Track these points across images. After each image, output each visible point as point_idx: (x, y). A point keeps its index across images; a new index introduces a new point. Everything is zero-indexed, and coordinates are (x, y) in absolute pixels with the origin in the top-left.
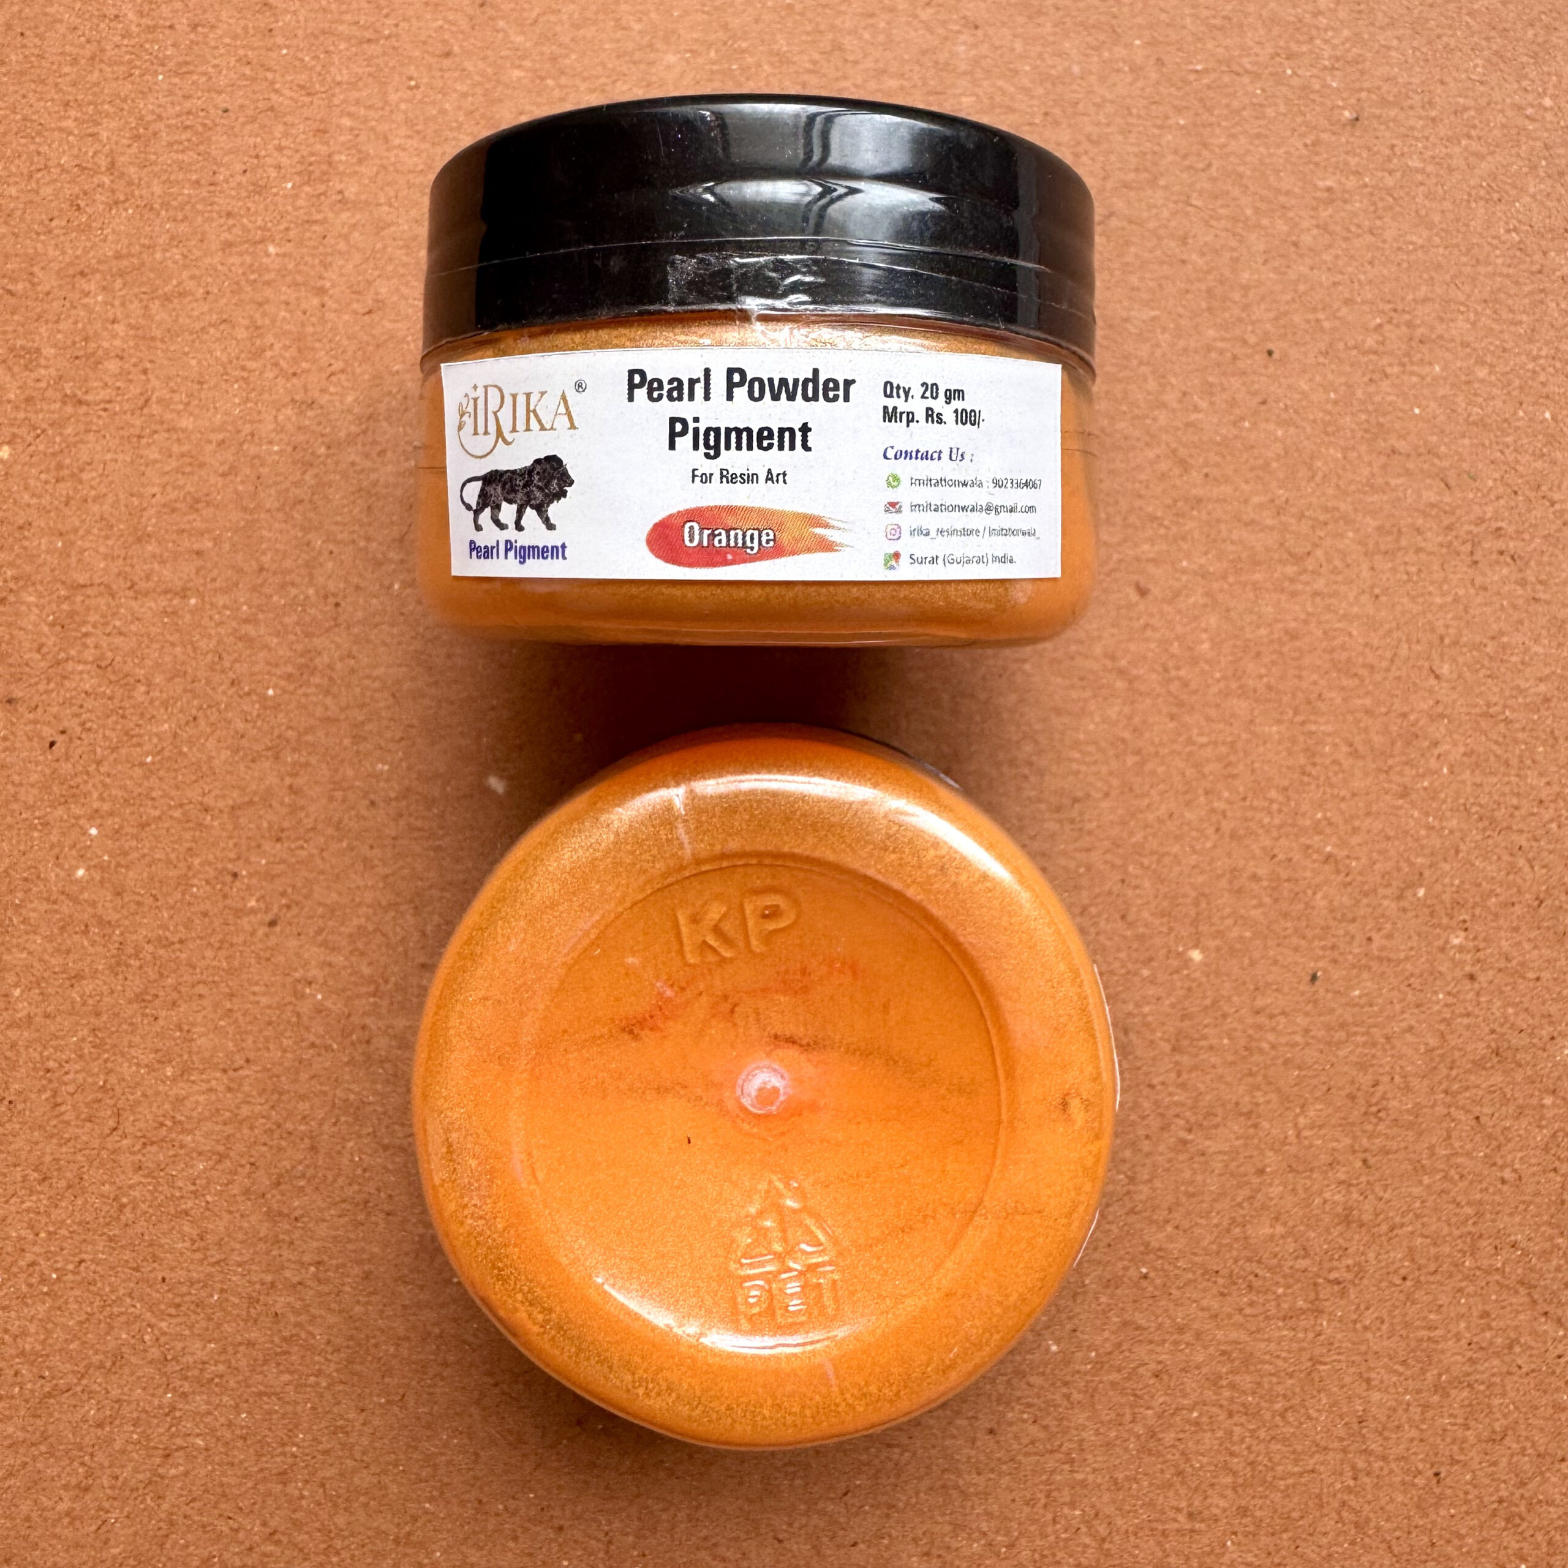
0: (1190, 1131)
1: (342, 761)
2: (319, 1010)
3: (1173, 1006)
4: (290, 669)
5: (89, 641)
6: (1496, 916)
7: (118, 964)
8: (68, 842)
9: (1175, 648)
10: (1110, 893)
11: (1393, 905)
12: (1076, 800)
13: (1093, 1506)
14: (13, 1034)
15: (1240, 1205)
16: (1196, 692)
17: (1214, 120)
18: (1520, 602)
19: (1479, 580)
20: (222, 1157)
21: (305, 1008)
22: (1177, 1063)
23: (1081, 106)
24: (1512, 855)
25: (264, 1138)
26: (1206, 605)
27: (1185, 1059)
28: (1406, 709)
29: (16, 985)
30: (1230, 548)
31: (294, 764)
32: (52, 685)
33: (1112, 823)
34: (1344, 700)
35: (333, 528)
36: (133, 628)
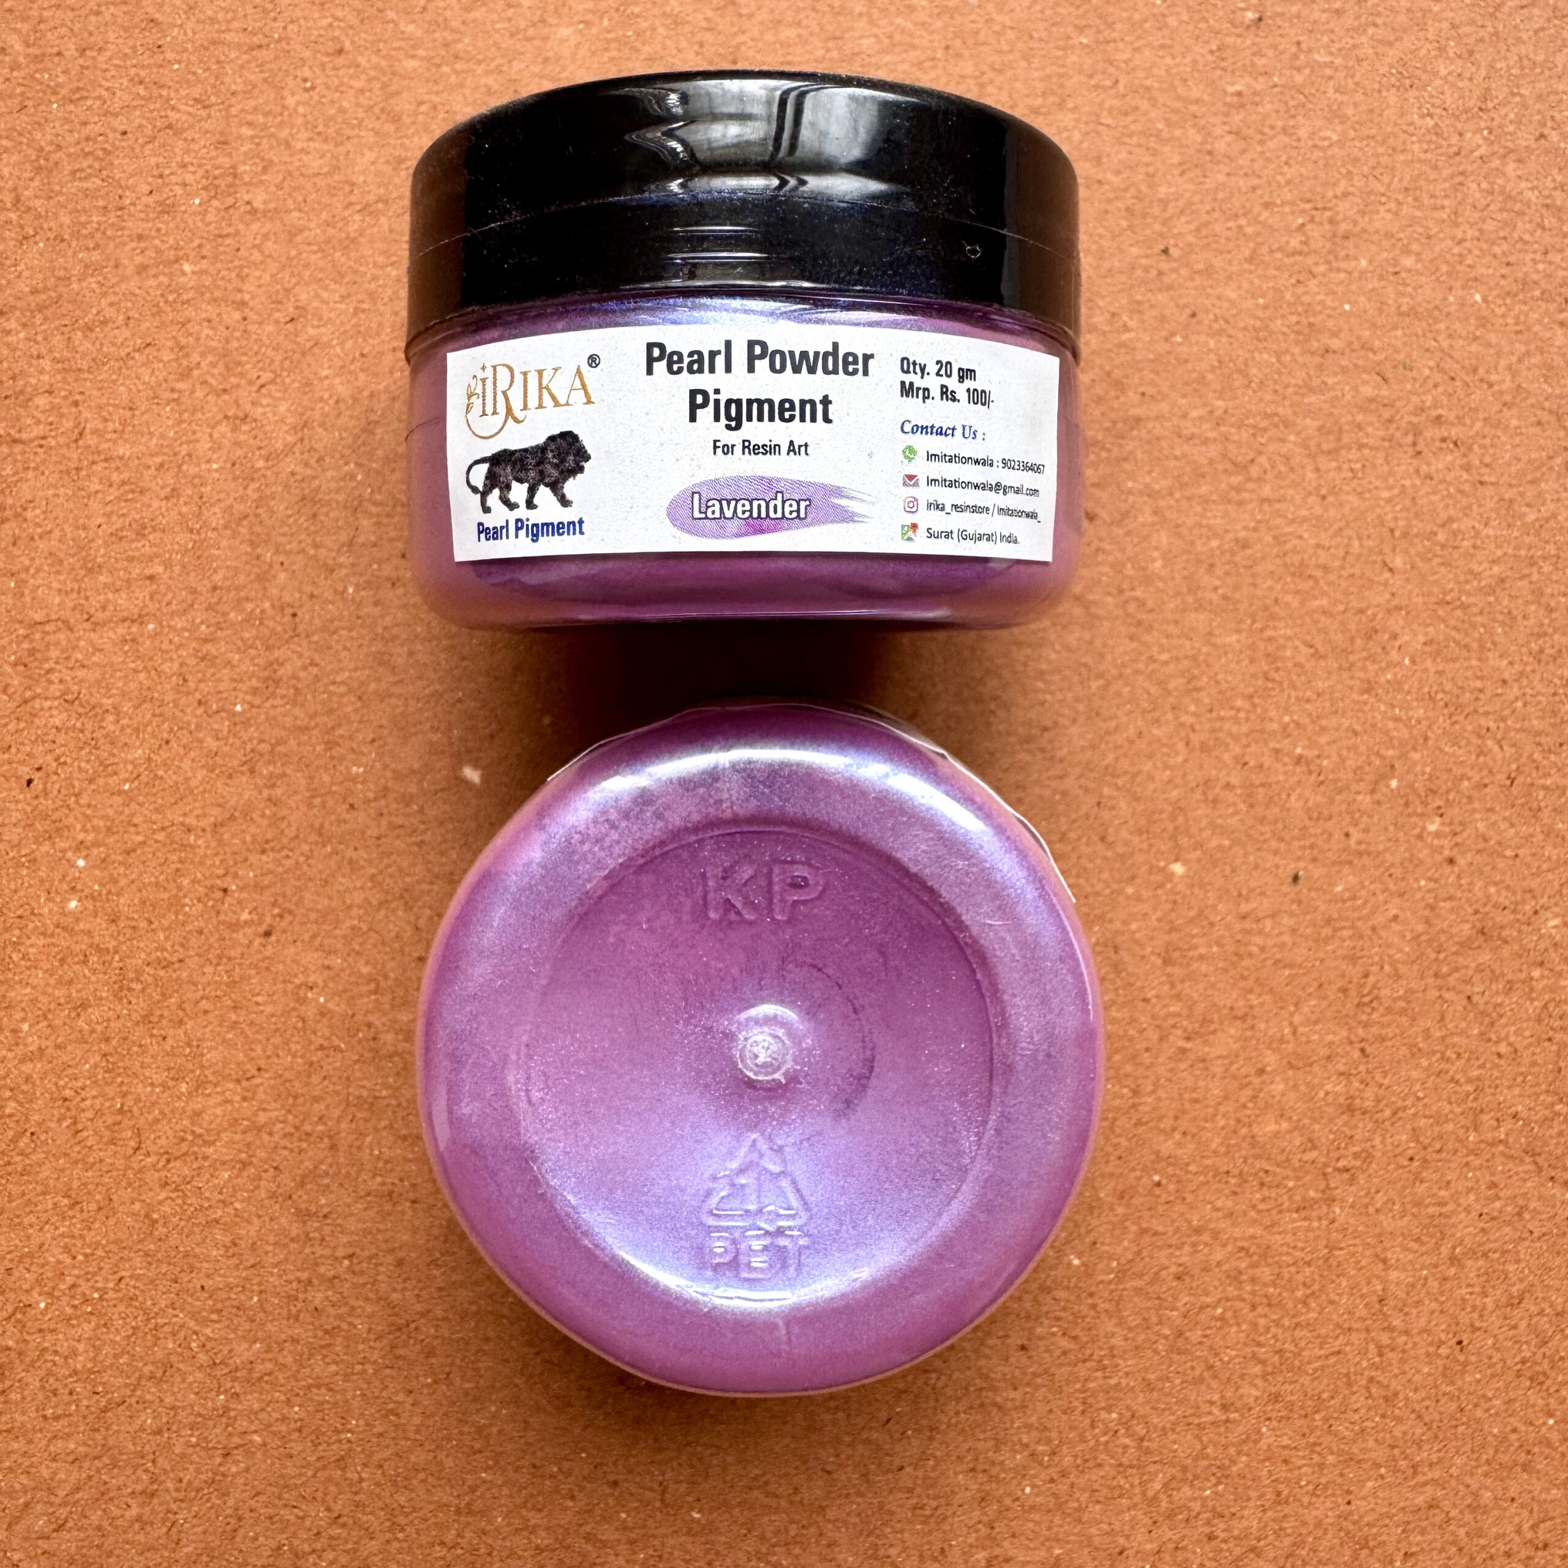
0: (1188, 1039)
1: (318, 768)
2: (323, 1013)
3: (1159, 920)
4: (254, 682)
5: (54, 677)
6: (1470, 798)
7: (121, 989)
8: (57, 875)
9: (1129, 570)
10: (1087, 816)
11: (1368, 798)
12: (1045, 729)
13: (1128, 1408)
14: (27, 1068)
15: (1244, 1106)
16: (1151, 611)
17: (1115, 35)
18: (1467, 488)
19: (1424, 469)
20: (245, 1165)
21: (311, 1012)
22: (1168, 975)
23: (981, 37)
24: (1479, 736)
25: (285, 1142)
26: (1153, 524)
27: (1177, 971)
28: (1364, 605)
29: (24, 1020)
30: (1173, 463)
31: (271, 775)
32: (22, 725)
33: (1083, 748)
34: (1303, 603)
35: (283, 540)
36: (95, 659)
